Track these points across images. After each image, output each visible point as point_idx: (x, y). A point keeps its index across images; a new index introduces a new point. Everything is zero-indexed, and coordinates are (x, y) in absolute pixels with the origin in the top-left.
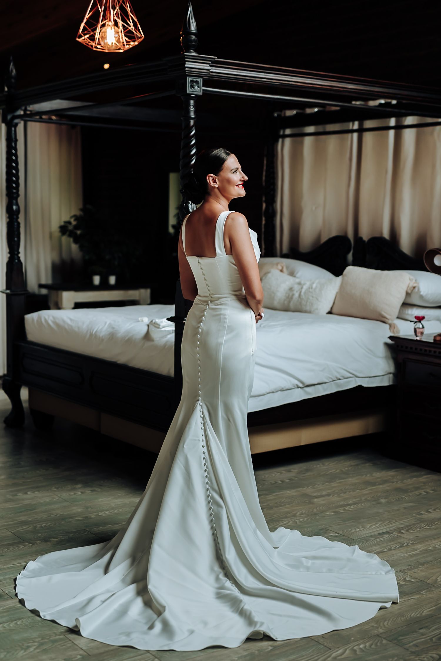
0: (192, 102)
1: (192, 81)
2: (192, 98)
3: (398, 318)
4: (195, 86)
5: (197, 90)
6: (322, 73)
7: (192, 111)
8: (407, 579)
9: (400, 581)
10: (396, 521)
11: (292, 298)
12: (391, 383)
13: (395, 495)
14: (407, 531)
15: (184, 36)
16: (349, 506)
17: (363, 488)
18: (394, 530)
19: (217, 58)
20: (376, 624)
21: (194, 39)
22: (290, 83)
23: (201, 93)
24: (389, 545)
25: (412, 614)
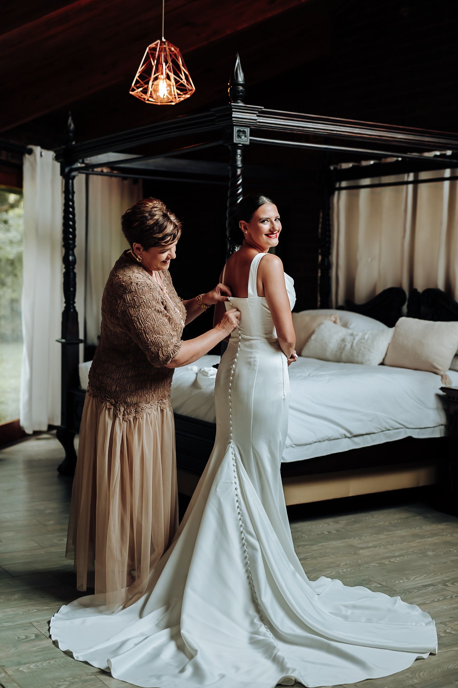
0: (239, 151)
1: (239, 131)
2: (239, 148)
3: (450, 369)
4: (242, 136)
5: (244, 140)
6: (370, 123)
7: (239, 160)
8: (448, 631)
9: (441, 633)
10: (442, 574)
11: (344, 349)
12: (443, 435)
13: (443, 548)
14: (453, 583)
15: (231, 87)
16: (395, 558)
17: (411, 540)
18: (439, 583)
19: (264, 108)
20: (411, 674)
21: (241, 90)
22: (339, 133)
23: (248, 143)
24: (432, 597)
25: (449, 665)
